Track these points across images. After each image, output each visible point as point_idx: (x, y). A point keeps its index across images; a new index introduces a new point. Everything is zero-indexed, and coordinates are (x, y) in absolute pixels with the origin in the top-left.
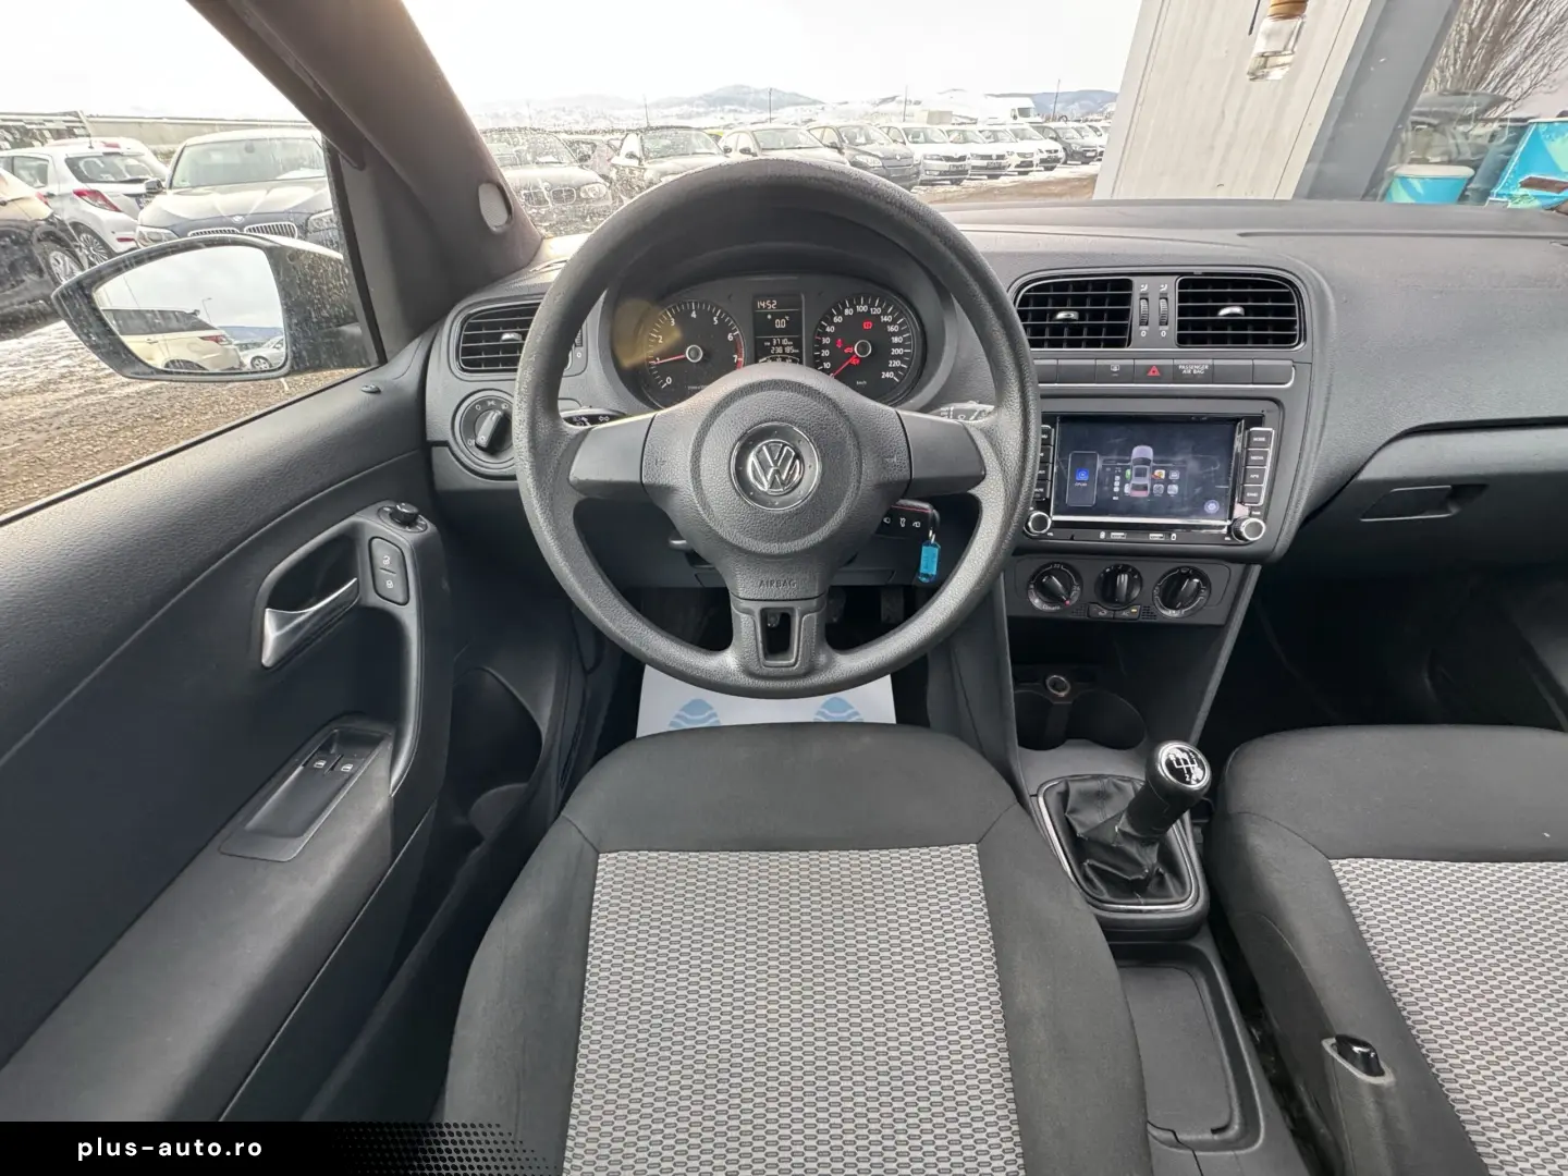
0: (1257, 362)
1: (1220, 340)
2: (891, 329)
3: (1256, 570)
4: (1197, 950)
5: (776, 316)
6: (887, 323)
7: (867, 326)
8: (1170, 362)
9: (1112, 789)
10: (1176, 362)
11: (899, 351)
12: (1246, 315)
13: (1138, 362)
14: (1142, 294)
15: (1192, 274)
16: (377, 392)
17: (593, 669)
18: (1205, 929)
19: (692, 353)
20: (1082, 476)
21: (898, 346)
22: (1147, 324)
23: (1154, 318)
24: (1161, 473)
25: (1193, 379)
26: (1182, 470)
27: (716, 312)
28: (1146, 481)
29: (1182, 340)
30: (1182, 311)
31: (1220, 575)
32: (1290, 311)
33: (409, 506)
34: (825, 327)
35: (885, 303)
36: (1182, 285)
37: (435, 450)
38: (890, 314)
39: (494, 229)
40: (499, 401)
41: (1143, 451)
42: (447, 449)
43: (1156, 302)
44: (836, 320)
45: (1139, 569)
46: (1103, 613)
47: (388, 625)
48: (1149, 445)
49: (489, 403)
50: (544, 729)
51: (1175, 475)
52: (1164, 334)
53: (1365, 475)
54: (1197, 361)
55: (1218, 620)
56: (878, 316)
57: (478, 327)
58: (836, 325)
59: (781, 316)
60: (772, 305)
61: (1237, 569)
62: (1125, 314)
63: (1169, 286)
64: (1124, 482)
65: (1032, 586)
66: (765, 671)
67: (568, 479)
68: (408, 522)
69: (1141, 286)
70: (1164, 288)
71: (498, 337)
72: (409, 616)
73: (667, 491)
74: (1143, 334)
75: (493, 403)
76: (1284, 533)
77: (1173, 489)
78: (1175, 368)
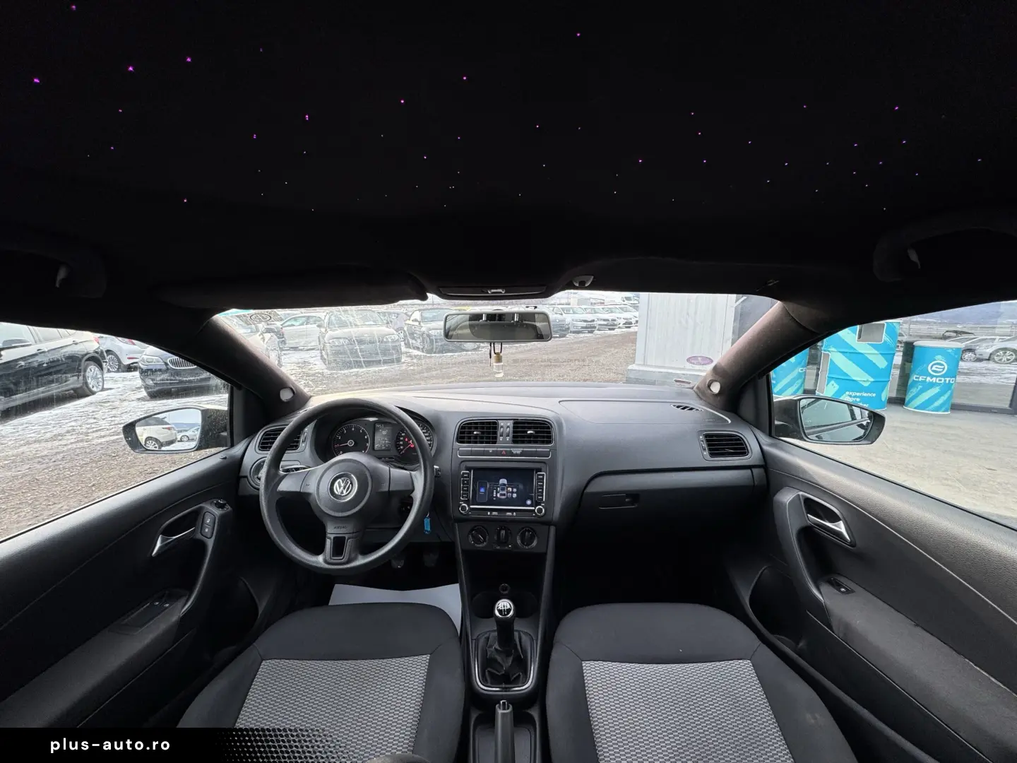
0: (539, 449)
1: (526, 442)
3: (553, 529)
8: (508, 449)
10: (511, 449)
12: (535, 434)
13: (498, 449)
14: (501, 426)
15: (518, 420)
16: (225, 458)
19: (350, 443)
20: (482, 490)
22: (502, 436)
23: (505, 434)
24: (510, 489)
25: (517, 455)
26: (517, 488)
28: (504, 492)
29: (514, 442)
30: (514, 432)
31: (539, 530)
32: (550, 432)
33: (224, 500)
36: (514, 423)
37: (242, 479)
39: (286, 400)
41: (503, 481)
42: (246, 479)
43: (506, 427)
45: (509, 528)
46: (498, 548)
47: (203, 546)
48: (504, 478)
50: (260, 612)
51: (515, 490)
52: (508, 440)
53: (589, 491)
54: (518, 449)
55: (544, 551)
57: (270, 435)
59: (385, 430)
60: (381, 426)
61: (546, 527)
62: (496, 433)
63: (510, 423)
64: (497, 492)
65: (471, 536)
66: (332, 561)
67: (277, 490)
68: (221, 506)
69: (501, 423)
70: (509, 424)
72: (210, 543)
73: (309, 494)
74: (501, 439)
77: (515, 495)
78: (511, 451)
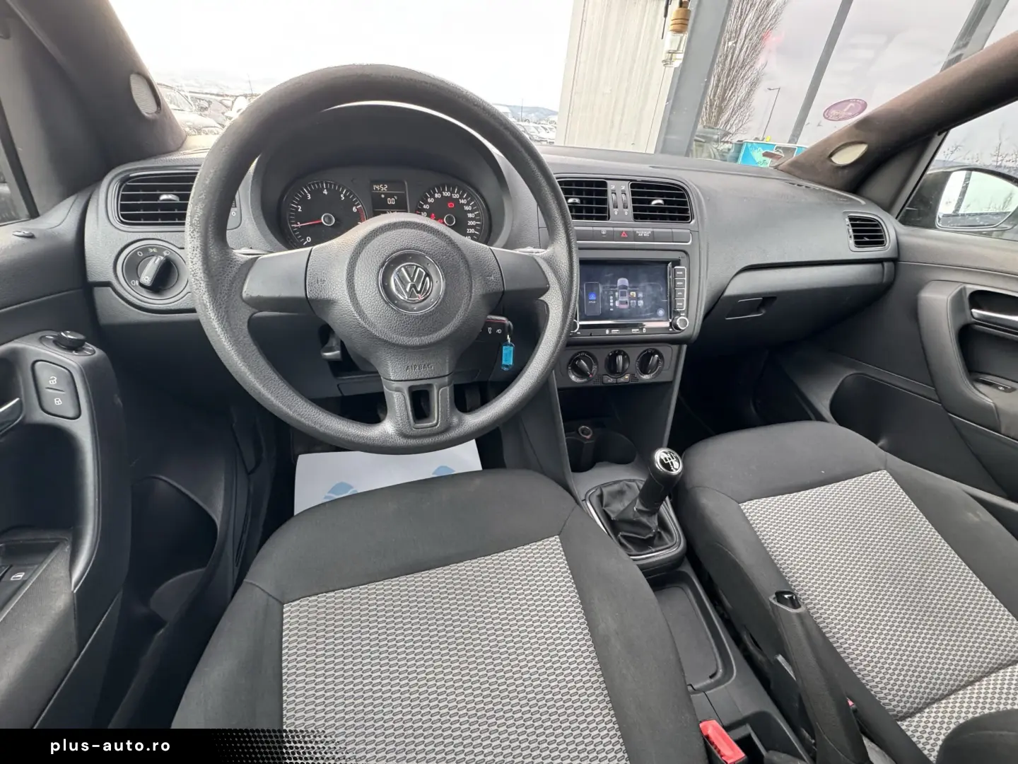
0: (674, 230)
1: (653, 218)
2: (467, 208)
3: (685, 347)
4: (684, 572)
5: (387, 195)
6: (463, 204)
7: (451, 205)
8: (631, 229)
9: (626, 488)
10: (635, 229)
11: (473, 223)
12: (665, 204)
13: (616, 229)
14: (612, 190)
15: (635, 181)
17: (252, 471)
18: (686, 559)
19: (326, 220)
20: (593, 297)
21: (472, 219)
22: (617, 207)
23: (620, 205)
24: (633, 294)
25: (643, 239)
26: (644, 291)
27: (343, 190)
28: (625, 299)
29: (636, 217)
30: (634, 201)
31: (669, 352)
32: (685, 203)
33: (74, 333)
34: (423, 205)
35: (462, 191)
36: (632, 186)
37: (97, 291)
38: (465, 198)
39: (146, 115)
40: (160, 250)
41: (623, 281)
42: (110, 289)
43: (619, 195)
44: (429, 200)
45: (627, 352)
46: (611, 380)
48: (627, 278)
49: (151, 250)
50: (218, 522)
51: (640, 295)
52: (626, 213)
53: (728, 293)
54: (645, 229)
55: (669, 379)
56: (457, 200)
57: (137, 188)
58: (430, 204)
59: (392, 196)
60: (384, 188)
61: (675, 347)
62: (605, 201)
63: (625, 186)
64: (615, 300)
65: (570, 368)
66: (415, 432)
67: (241, 296)
68: (74, 347)
69: (611, 186)
70: (623, 187)
71: (157, 197)
72: (82, 430)
73: (329, 303)
74: (616, 213)
75: (155, 250)
76: (697, 325)
77: (641, 303)
78: (634, 232)
